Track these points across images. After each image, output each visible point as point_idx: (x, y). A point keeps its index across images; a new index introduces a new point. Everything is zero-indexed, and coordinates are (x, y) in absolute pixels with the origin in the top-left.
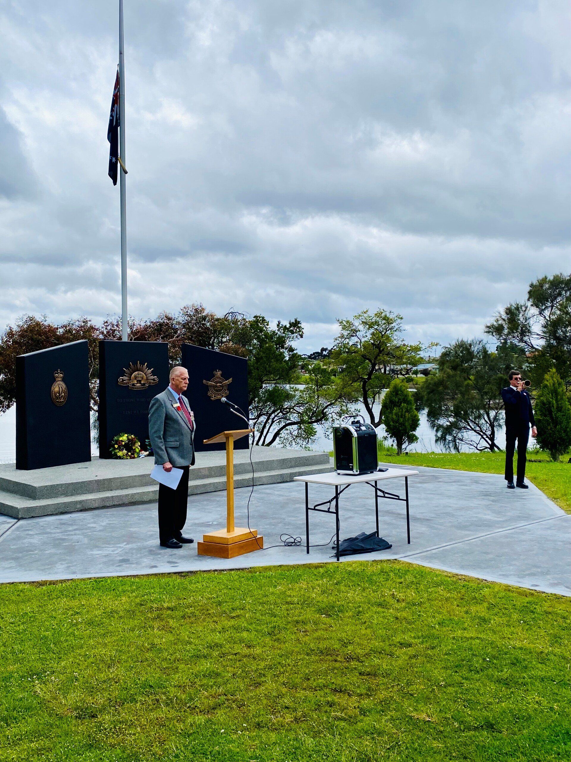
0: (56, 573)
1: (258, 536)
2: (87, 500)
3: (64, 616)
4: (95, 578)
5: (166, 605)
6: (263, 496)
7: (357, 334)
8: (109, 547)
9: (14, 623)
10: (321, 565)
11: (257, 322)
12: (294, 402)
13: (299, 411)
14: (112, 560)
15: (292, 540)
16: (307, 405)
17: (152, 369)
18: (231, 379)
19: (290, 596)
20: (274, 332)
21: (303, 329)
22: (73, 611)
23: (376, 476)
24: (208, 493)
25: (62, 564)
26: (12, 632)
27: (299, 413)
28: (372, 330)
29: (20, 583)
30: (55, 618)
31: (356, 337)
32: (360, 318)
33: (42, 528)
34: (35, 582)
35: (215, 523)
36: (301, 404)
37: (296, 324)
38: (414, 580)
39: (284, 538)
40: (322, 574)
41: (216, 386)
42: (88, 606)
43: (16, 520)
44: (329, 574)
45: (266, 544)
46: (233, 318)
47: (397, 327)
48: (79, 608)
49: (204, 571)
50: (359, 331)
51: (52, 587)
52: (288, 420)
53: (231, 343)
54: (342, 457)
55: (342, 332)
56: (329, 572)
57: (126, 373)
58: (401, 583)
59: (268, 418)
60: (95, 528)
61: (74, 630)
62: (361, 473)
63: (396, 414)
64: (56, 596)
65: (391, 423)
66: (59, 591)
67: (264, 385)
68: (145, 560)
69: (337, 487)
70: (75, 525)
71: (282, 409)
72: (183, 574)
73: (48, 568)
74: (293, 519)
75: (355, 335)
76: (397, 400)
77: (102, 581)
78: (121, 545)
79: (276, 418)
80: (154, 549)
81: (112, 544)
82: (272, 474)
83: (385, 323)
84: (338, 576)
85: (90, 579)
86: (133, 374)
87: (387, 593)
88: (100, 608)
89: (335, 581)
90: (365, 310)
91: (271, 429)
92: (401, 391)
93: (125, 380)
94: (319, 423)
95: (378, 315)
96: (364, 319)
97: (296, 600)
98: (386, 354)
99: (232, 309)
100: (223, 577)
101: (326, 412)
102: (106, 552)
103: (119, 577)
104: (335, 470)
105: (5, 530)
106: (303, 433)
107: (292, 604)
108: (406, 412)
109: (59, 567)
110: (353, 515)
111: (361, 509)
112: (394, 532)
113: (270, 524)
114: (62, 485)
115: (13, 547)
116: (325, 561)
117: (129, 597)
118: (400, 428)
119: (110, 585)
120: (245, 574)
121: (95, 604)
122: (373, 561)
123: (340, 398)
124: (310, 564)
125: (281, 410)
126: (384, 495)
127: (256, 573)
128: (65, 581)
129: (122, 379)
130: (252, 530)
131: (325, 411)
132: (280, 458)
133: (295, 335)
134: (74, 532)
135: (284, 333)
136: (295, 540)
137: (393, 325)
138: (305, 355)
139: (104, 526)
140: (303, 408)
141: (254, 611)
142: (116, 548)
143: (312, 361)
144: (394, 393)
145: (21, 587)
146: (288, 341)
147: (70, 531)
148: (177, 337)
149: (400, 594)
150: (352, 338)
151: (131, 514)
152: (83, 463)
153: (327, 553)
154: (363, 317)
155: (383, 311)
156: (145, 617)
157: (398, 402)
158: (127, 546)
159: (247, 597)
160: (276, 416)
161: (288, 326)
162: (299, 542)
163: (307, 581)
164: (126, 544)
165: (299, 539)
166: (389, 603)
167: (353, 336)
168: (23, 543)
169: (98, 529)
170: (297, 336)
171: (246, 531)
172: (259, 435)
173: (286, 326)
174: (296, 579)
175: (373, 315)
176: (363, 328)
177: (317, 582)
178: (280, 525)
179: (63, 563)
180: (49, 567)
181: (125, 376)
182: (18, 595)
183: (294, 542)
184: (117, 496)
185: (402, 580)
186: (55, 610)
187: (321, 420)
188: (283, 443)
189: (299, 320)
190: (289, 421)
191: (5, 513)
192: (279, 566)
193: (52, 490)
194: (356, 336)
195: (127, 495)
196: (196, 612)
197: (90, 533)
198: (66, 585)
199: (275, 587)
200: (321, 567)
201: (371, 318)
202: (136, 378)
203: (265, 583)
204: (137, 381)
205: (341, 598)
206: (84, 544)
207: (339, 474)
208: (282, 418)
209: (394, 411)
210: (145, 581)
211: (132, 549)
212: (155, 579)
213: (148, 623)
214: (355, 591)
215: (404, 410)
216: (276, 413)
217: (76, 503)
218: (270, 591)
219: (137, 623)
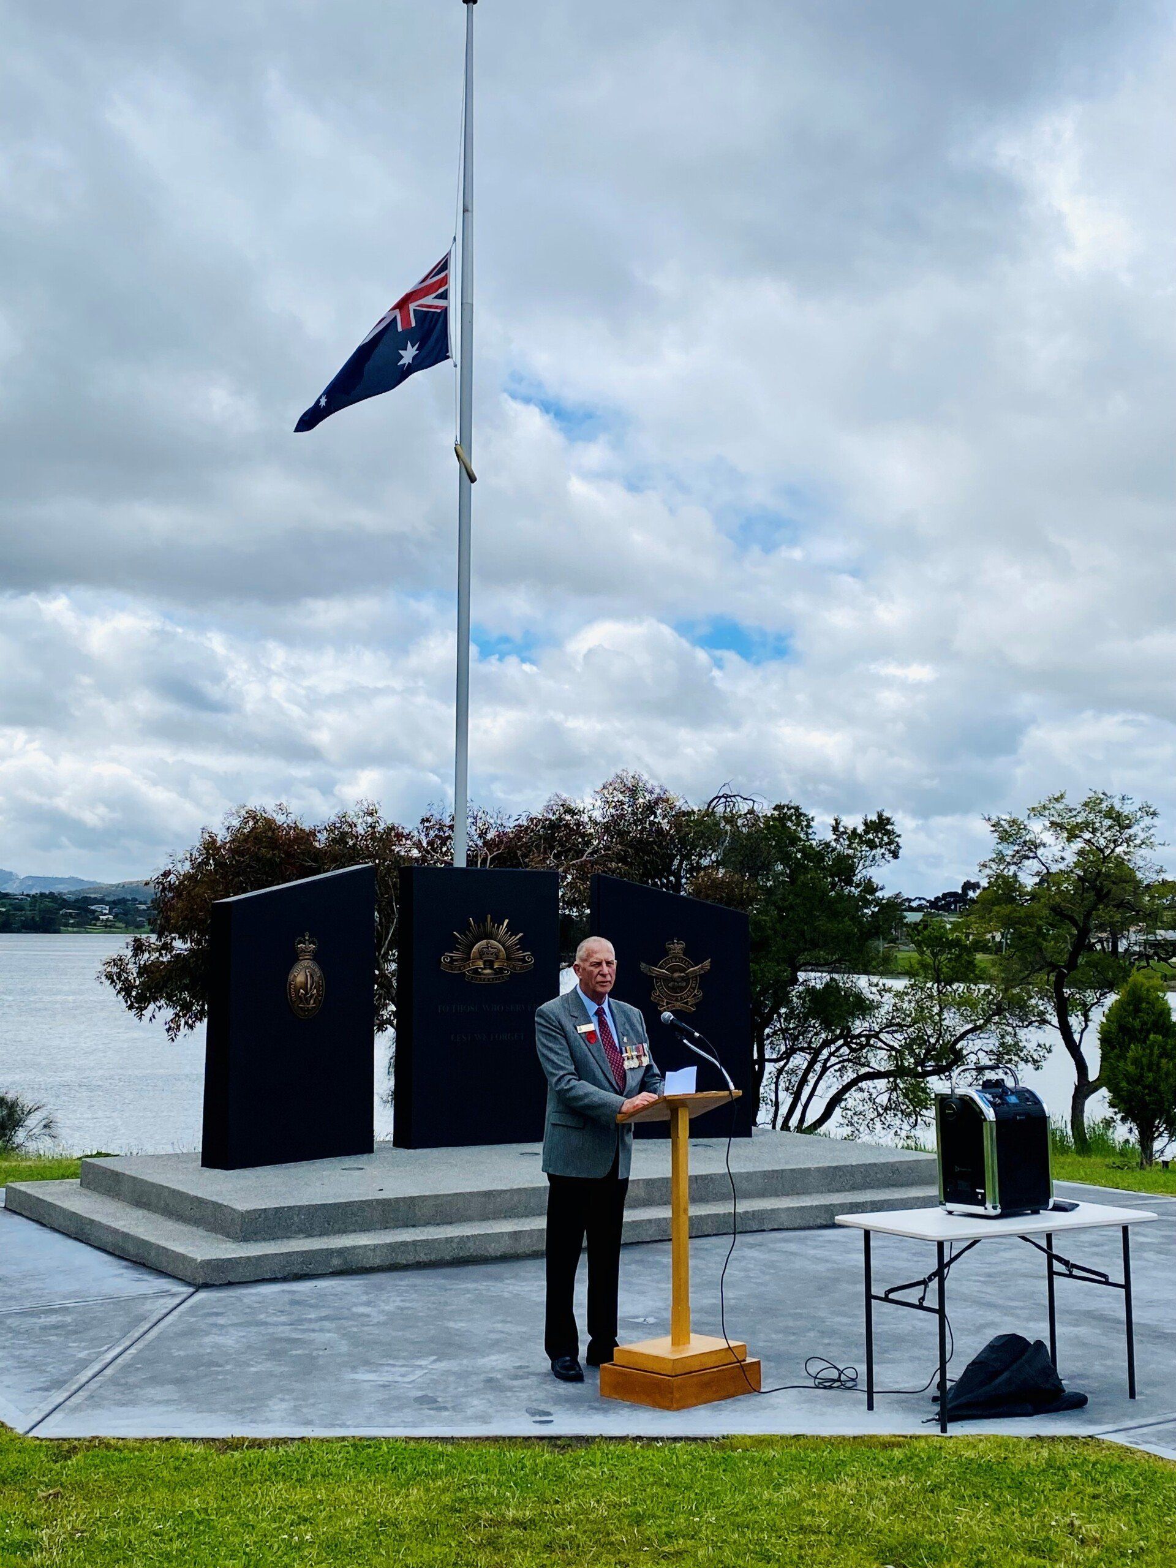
0: (268, 1421)
1: (749, 1360)
2: (354, 1247)
3: (274, 1526)
4: (353, 1437)
5: (511, 1514)
6: (774, 1257)
7: (1040, 851)
8: (394, 1366)
9: (161, 1535)
10: (899, 1442)
11: (782, 819)
12: (879, 1020)
13: (892, 1043)
14: (397, 1398)
15: (834, 1374)
16: (912, 1029)
17: (521, 934)
18: (707, 963)
19: (812, 1512)
20: (827, 845)
21: (899, 836)
22: (295, 1514)
23: (1046, 1221)
24: (645, 1246)
25: (282, 1400)
26: (153, 1554)
27: (892, 1048)
28: (1078, 845)
29: (184, 1440)
30: (253, 1527)
31: (1035, 860)
32: (1047, 813)
33: (248, 1310)
34: (218, 1440)
35: (651, 1320)
36: (898, 1024)
37: (880, 826)
38: (1131, 1491)
39: (815, 1367)
40: (899, 1463)
41: (673, 980)
42: (330, 1505)
43: (191, 1290)
44: (917, 1463)
45: (770, 1380)
46: (728, 810)
47: (1142, 835)
48: (310, 1508)
49: (611, 1438)
50: (1044, 845)
51: (253, 1453)
52: (863, 1065)
53: (722, 871)
54: (957, 1169)
55: (1000, 847)
56: (916, 1459)
57: (460, 944)
58: (1095, 1497)
59: (812, 1059)
60: (368, 1316)
61: (294, 1560)
62: (1005, 1212)
63: (1136, 1062)
64: (262, 1475)
65: (1124, 1084)
66: (270, 1464)
67: (801, 976)
68: (475, 1402)
69: (940, 1245)
70: (323, 1306)
71: (847, 1036)
72: (559, 1442)
73: (248, 1409)
74: (845, 1320)
75: (1031, 855)
76: (1137, 1024)
77: (369, 1446)
78: (423, 1363)
79: (833, 1060)
80: (499, 1376)
81: (404, 1358)
82: (803, 1205)
83: (1110, 828)
84: (938, 1472)
85: (344, 1439)
86: (477, 946)
87: (1056, 1518)
88: (357, 1511)
89: (929, 1483)
90: (1057, 795)
91: (819, 1087)
92: (1148, 1003)
93: (456, 961)
94: (943, 1077)
95: (1091, 804)
96: (1056, 815)
97: (825, 1524)
98: (1114, 906)
99: (727, 787)
100: (654, 1457)
101: (961, 1049)
102: (386, 1378)
103: (408, 1439)
104: (941, 1204)
105: (165, 1311)
106: (901, 1099)
107: (815, 1533)
108: (1161, 1056)
109: (276, 1408)
110: (997, 1320)
111: (1022, 1304)
112: (1098, 1368)
113: (786, 1331)
114: (300, 1208)
115: (177, 1354)
116: (909, 1432)
117: (428, 1490)
118: (1147, 1098)
119: (386, 1456)
120: (709, 1450)
121: (347, 1501)
122: (1031, 1438)
123: (999, 1012)
124: (871, 1437)
125: (845, 1041)
126: (1071, 1272)
127: (734, 1449)
128: (285, 1441)
129: (451, 957)
130: (733, 1344)
131: (958, 1046)
132: (826, 1165)
133: (879, 851)
134: (319, 1324)
135: (849, 847)
136: (841, 1372)
137: (1131, 831)
138: (920, 899)
139: (388, 1313)
140: (901, 1038)
141: (719, 1544)
142: (410, 1369)
143: (939, 915)
144: (1131, 1007)
145: (184, 1449)
146: (860, 867)
147: (310, 1321)
148: (592, 854)
149: (1088, 1526)
150: (1027, 863)
151: (455, 1287)
152: (353, 1157)
153: (919, 1411)
154: (1053, 812)
155: (1102, 796)
156: (460, 1540)
157: (1141, 1031)
158: (438, 1365)
159: (705, 1508)
160: (831, 1054)
161: (860, 829)
162: (853, 1380)
163: (858, 1479)
164: (435, 1361)
165: (850, 1373)
166: (1057, 1545)
167: (1028, 858)
168: (201, 1346)
169: (375, 1321)
170: (883, 854)
171: (718, 1343)
172: (790, 1100)
173: (855, 829)
174: (830, 1472)
175: (1079, 807)
176: (1054, 838)
177: (884, 1484)
178: (812, 1334)
179: (287, 1397)
180: (253, 1405)
181: (458, 950)
182: (176, 1469)
183: (839, 1380)
184: (424, 1241)
185: (1101, 1489)
186: (254, 1510)
187: (949, 1068)
188: (852, 1124)
189: (889, 815)
190: (867, 1069)
191: (169, 1270)
192: (795, 1436)
193: (277, 1220)
194: (1037, 857)
195: (449, 1240)
196: (579, 1535)
197: (355, 1329)
198: (286, 1451)
199: (777, 1487)
200: (899, 1445)
201: (1074, 813)
202: (481, 955)
203: (753, 1476)
204: (485, 962)
205: (936, 1524)
206: (339, 1355)
207: (950, 1213)
208: (849, 1060)
209: (1130, 1054)
210: (468, 1454)
211: (448, 1372)
212: (491, 1451)
213: (466, 1556)
214: (975, 1510)
215: (1156, 1052)
216: (833, 1048)
217: (330, 1252)
218: (764, 1498)
219: (440, 1553)
